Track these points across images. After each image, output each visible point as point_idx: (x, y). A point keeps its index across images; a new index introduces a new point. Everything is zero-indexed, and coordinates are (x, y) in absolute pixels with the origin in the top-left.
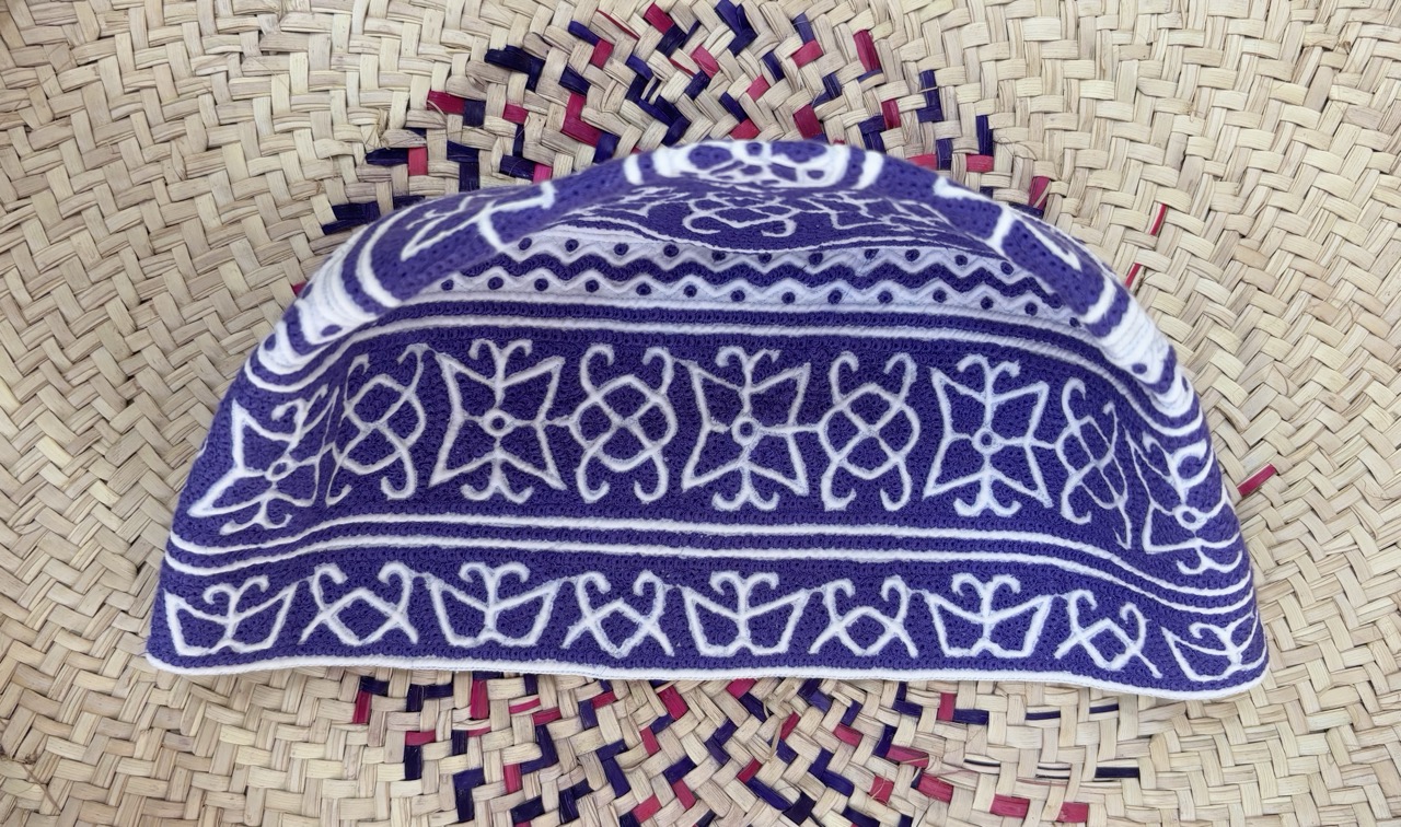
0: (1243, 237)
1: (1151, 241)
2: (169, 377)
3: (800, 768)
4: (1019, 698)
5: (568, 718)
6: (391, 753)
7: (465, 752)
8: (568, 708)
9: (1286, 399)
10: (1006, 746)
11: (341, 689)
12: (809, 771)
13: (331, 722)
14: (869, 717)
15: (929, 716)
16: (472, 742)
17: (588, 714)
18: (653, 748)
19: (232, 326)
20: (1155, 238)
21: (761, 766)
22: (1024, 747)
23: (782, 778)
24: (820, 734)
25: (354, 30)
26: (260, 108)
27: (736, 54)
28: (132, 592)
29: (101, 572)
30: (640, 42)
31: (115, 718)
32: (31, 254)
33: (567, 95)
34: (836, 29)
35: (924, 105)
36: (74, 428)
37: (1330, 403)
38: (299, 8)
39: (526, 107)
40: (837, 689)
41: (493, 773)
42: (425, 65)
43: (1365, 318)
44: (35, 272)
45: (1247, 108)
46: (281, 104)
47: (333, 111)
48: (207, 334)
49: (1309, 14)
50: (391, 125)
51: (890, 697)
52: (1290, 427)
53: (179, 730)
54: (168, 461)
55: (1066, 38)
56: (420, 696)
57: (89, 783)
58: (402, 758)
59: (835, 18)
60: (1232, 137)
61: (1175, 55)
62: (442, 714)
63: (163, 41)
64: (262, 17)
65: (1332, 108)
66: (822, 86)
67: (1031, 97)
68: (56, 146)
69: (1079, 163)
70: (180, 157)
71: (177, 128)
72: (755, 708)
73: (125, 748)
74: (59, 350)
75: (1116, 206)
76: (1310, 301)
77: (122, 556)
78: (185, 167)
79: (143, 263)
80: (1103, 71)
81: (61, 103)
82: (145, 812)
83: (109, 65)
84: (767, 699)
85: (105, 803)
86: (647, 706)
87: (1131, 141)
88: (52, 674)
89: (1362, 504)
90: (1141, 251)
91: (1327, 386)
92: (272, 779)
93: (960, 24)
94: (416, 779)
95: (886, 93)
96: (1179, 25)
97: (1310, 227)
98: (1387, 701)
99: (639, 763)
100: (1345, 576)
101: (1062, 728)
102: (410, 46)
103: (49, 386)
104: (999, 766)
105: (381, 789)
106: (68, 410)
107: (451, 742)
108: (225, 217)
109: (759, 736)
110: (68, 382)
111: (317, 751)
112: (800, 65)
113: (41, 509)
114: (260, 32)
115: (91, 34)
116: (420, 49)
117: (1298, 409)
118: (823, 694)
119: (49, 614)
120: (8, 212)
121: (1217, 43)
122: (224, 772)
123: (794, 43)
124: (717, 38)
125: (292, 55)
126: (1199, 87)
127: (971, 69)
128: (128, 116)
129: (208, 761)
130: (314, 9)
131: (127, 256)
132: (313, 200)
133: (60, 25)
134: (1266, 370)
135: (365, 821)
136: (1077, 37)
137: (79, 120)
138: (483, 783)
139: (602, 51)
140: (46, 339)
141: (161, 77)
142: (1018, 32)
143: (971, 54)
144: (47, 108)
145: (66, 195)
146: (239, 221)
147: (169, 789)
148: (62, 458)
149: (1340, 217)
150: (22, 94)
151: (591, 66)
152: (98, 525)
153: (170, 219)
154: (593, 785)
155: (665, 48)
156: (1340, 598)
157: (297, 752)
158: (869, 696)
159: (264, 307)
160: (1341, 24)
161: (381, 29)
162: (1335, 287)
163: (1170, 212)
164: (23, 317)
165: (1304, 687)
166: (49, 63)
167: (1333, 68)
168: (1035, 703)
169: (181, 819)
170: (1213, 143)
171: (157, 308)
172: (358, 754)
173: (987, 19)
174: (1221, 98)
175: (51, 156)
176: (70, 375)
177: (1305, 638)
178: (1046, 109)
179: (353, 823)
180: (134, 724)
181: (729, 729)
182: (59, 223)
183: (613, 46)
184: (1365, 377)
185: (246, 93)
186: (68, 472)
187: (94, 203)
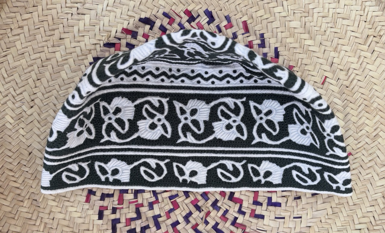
0: (347, 87)
1: (321, 86)
2: (44, 101)
3: (209, 227)
4: (273, 212)
5: (145, 206)
6: (95, 212)
7: (116, 214)
8: (146, 204)
9: (356, 134)
10: (269, 226)
11: (83, 192)
12: (212, 228)
13: (79, 201)
14: (231, 214)
15: (247, 216)
16: (118, 211)
17: (151, 206)
18: (169, 217)
19: (62, 88)
20: (323, 85)
21: (199, 225)
22: (274, 226)
23: (204, 229)
24: (216, 218)
25: (103, 10)
26: (76, 29)
27: (209, 25)
28: (27, 160)
29: (19, 154)
30: (182, 19)
31: (19, 195)
32: (9, 64)
33: (161, 32)
34: (237, 20)
35: (260, 43)
36: (16, 113)
37: (368, 136)
38: (89, 2)
39: (149, 34)
40: (222, 205)
41: (123, 220)
42: (122, 21)
43: (380, 113)
44: (10, 69)
45: (351, 51)
46: (82, 28)
47: (96, 31)
48: (55, 90)
49: (370, 26)
50: (111, 36)
51: (237, 209)
52: (356, 142)
53: (36, 200)
54: (41, 124)
55: (302, 28)
56: (104, 196)
57: (10, 212)
58: (98, 213)
59: (237, 17)
60: (346, 59)
61: (332, 35)
62: (110, 202)
63: (51, 9)
64: (78, 4)
65: (375, 53)
66: (232, 35)
67: (291, 43)
68: (19, 35)
69: (303, 63)
70: (52, 41)
71: (52, 33)
72: (198, 208)
73: (21, 204)
74: (14, 91)
75: (312, 76)
76: (365, 107)
77: (26, 150)
78: (53, 43)
79: (39, 69)
80: (311, 37)
81: (21, 23)
82: (25, 222)
83: (35, 14)
84: (202, 206)
85: (14, 218)
86: (168, 205)
87: (318, 58)
88: (3, 181)
89: (375, 166)
90: (318, 89)
91: (368, 131)
92: (61, 216)
93: (272, 21)
94: (101, 220)
95: (250, 39)
96: (334, 27)
97: (366, 86)
98: (378, 222)
99: (164, 221)
100: (369, 186)
101: (285, 222)
102: (118, 15)
103: (10, 101)
104: (266, 231)
105: (91, 222)
106: (15, 108)
107: (112, 210)
108: (63, 58)
109: (199, 216)
110: (16, 100)
111: (74, 209)
112: (226, 29)
113: (5, 135)
114: (78, 8)
115: (31, 5)
116: (121, 16)
117: (359, 137)
118: (218, 206)
119: (4, 164)
120: (3, 52)
121: (344, 33)
122: (48, 213)
123: (225, 23)
124: (204, 20)
125: (86, 15)
126: (338, 44)
127: (274, 34)
128: (39, 28)
129: (44, 209)
130: (93, 3)
131: (35, 67)
132: (88, 55)
133: (23, 2)
134: (351, 125)
135: (86, 230)
136: (305, 27)
137: (26, 28)
138: (120, 223)
139: (172, 21)
140: (10, 88)
141: (50, 18)
142: (288, 25)
143: (275, 30)
144: (17, 24)
145: (20, 48)
146: (67, 60)
147: (32, 216)
148: (12, 121)
149: (375, 84)
150: (11, 20)
151: (168, 25)
152: (20, 141)
153: (48, 57)
154: (151, 226)
155: (189, 21)
156: (367, 192)
157: (69, 209)
158: (231, 208)
159: (71, 84)
160: (379, 30)
161: (111, 10)
162: (372, 103)
163: (327, 78)
164: (5, 81)
165: (355, 216)
166: (19, 12)
167: (376, 42)
168: (278, 214)
169: (35, 225)
170: (341, 60)
171: (42, 82)
172: (86, 211)
173: (280, 21)
174: (344, 48)
175: (17, 37)
176: (16, 98)
177: (356, 202)
178: (295, 47)
179: (83, 231)
180: (24, 197)
181: (190, 214)
182: (17, 56)
183: (175, 19)
184: (379, 130)
185: (72, 24)
186: (13, 125)
187: (27, 51)
